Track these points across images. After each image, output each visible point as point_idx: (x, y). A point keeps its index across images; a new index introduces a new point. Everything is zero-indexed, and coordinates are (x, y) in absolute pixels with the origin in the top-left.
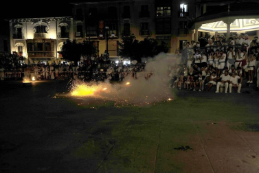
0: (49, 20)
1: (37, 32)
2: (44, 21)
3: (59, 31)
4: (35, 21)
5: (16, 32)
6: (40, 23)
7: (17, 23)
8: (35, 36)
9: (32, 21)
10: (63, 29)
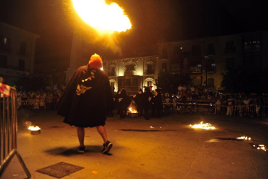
0: (138, 60)
1: (127, 70)
2: (134, 61)
3: (146, 68)
4: (126, 61)
5: (111, 71)
6: (130, 62)
7: (112, 63)
8: (125, 73)
9: (123, 61)
10: (149, 66)
